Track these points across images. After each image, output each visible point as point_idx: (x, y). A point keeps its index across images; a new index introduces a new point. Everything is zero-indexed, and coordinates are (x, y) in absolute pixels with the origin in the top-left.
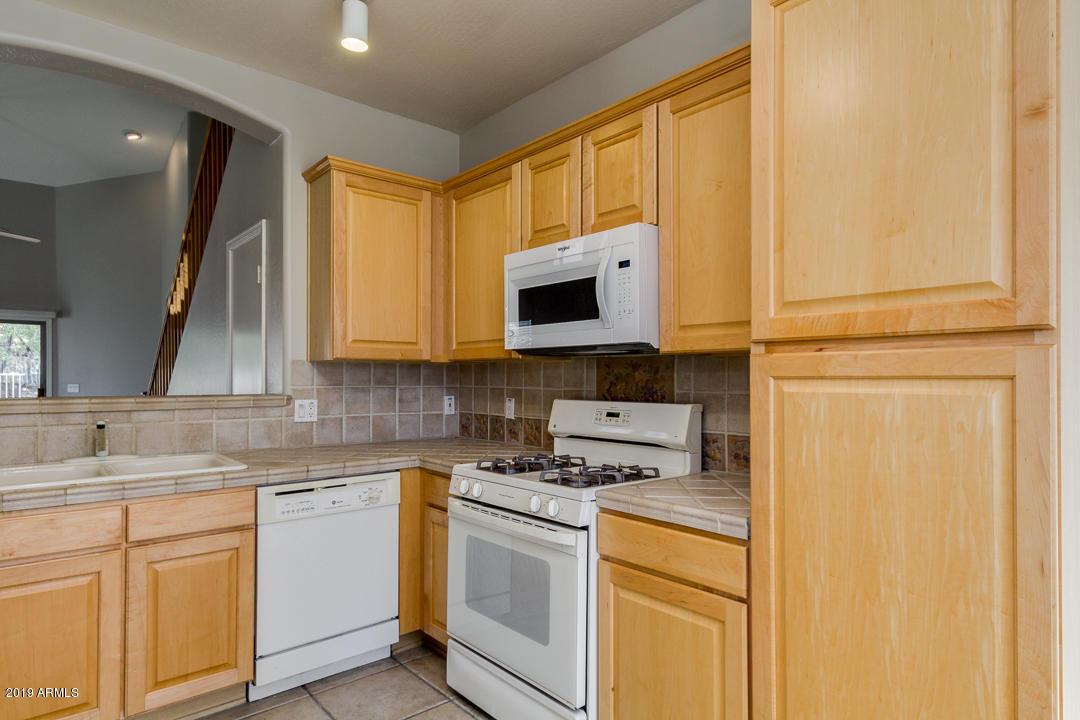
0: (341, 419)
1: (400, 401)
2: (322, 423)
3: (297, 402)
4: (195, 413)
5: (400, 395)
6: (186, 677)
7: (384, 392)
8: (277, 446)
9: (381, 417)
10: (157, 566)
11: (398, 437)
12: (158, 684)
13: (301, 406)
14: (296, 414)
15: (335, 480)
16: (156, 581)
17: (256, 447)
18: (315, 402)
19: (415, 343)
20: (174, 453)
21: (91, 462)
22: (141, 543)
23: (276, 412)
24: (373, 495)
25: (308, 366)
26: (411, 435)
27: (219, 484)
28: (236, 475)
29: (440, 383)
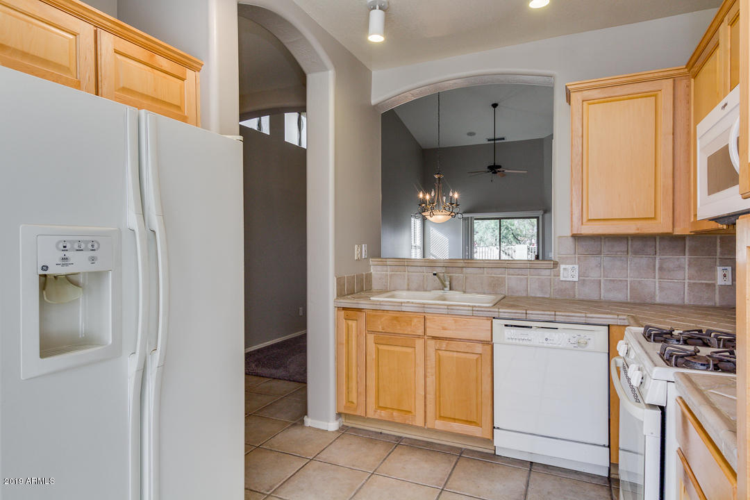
0: (600, 281)
1: (661, 269)
2: (582, 282)
3: (562, 267)
4: (495, 270)
5: (660, 263)
6: (454, 420)
7: (643, 261)
8: (547, 296)
9: (639, 282)
10: (440, 352)
11: (658, 300)
12: (442, 418)
13: (564, 269)
14: (561, 275)
15: (550, 324)
16: (439, 361)
17: (533, 295)
18: (577, 266)
19: (654, 218)
20: (484, 293)
21: (440, 292)
22: (434, 338)
23: (547, 272)
24: (582, 341)
25: (571, 239)
26: (675, 300)
27: (470, 313)
28: (483, 309)
29: (711, 253)
